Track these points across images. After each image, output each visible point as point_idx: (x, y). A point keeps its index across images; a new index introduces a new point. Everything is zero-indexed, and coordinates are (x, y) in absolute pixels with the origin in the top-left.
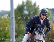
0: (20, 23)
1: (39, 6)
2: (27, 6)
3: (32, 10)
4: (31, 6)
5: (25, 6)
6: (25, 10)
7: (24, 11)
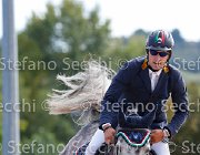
0: (40, 87)
1: (108, 23)
2: (63, 23)
3: (84, 38)
4: (80, 23)
5: (57, 21)
6: (57, 37)
7: (53, 40)
